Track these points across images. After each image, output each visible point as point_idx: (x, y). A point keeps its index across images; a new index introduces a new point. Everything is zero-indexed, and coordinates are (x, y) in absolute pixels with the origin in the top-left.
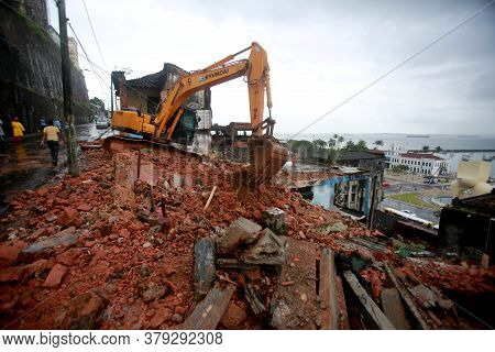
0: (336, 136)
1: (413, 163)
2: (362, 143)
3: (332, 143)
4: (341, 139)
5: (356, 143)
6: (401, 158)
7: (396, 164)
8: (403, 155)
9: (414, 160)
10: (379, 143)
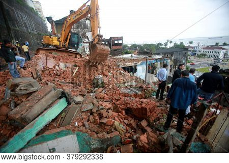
0: (168, 41)
1: (209, 52)
2: (182, 43)
3: (166, 44)
4: (171, 42)
5: (178, 43)
6: (203, 50)
7: (200, 53)
8: (204, 48)
9: (210, 51)
10: (191, 43)
